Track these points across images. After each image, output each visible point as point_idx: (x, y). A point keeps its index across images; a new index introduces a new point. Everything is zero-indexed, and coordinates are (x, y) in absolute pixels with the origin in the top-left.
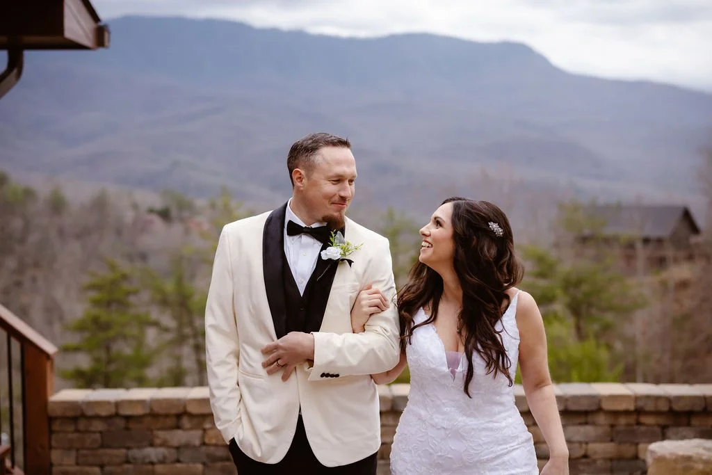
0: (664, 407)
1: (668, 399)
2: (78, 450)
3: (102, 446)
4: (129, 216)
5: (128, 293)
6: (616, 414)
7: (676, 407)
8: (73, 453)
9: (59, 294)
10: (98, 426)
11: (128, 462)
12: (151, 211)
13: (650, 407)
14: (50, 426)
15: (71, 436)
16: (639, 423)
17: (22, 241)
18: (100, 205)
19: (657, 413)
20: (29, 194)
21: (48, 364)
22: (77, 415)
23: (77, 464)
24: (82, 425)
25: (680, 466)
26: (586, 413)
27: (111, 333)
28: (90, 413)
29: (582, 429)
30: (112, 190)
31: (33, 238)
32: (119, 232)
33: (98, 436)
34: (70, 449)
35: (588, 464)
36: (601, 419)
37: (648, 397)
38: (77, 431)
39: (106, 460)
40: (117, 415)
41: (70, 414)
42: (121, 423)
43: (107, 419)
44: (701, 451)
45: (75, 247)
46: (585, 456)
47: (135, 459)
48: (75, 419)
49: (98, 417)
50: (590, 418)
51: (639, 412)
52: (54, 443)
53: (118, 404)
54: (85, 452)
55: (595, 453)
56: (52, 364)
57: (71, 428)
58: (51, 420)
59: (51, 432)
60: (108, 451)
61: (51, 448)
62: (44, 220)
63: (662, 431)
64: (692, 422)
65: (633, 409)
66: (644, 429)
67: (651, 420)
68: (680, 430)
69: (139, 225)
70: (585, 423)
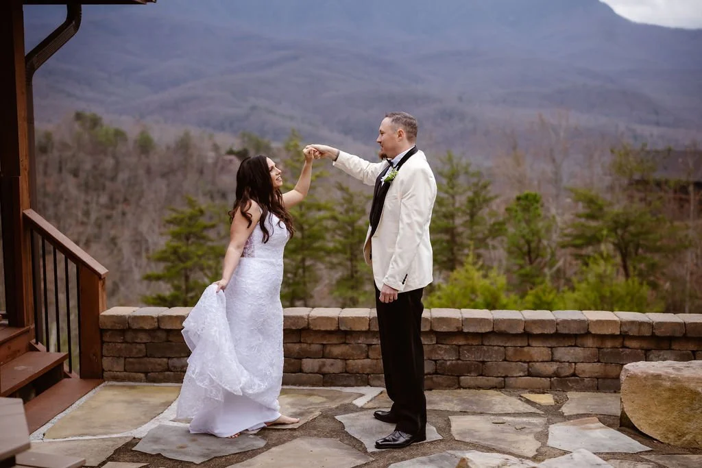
0: (646, 332)
1: (651, 325)
2: (125, 358)
3: (146, 356)
4: (211, 156)
5: (206, 228)
6: (603, 337)
7: (657, 333)
8: (122, 361)
9: (144, 227)
10: (143, 338)
11: (169, 370)
12: (231, 152)
13: (634, 331)
14: (101, 336)
15: (119, 346)
16: (624, 347)
17: (113, 179)
18: (184, 146)
19: (640, 338)
20: (120, 135)
21: (100, 283)
22: (125, 327)
23: (125, 371)
24: (129, 336)
25: (649, 383)
26: (576, 336)
27: (189, 264)
28: (135, 326)
29: (572, 350)
30: (195, 132)
31: (123, 176)
32: (201, 172)
33: (143, 346)
34: (119, 357)
35: (577, 382)
36: (590, 342)
37: (633, 323)
38: (125, 342)
39: (150, 367)
40: (159, 328)
41: (118, 327)
42: (162, 335)
43: (151, 332)
44: (670, 370)
45: (161, 184)
46: (574, 375)
47: (175, 367)
48: (123, 332)
49: (142, 330)
50: (579, 341)
51: (624, 336)
52: (105, 352)
53: (160, 319)
54: (131, 360)
55: (584, 371)
56: (104, 283)
57: (120, 339)
58: (102, 331)
59: (103, 342)
60: (152, 360)
61: (102, 356)
62: (133, 160)
63: (645, 354)
64: (673, 347)
65: (619, 333)
66: (628, 351)
67: (634, 344)
68: (662, 353)
69: (219, 165)
70: (576, 346)
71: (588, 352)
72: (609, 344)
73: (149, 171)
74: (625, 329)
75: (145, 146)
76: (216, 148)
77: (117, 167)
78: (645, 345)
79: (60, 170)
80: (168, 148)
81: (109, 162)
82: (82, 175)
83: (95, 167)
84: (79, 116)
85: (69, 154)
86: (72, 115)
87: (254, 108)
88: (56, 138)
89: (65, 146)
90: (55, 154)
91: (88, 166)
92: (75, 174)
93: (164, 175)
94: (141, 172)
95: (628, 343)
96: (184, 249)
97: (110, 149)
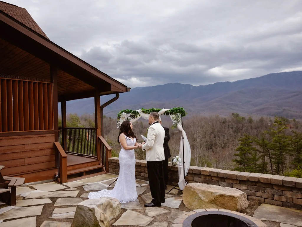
1: (217, 173)
4: (269, 123)
5: (250, 142)
7: (219, 176)
17: (242, 129)
19: (215, 177)
20: (243, 118)
23: (112, 171)
26: (198, 174)
31: (244, 129)
32: (267, 128)
33: (115, 166)
36: (202, 177)
37: (212, 172)
38: (112, 165)
45: (255, 131)
51: (211, 176)
58: (109, 162)
61: (109, 167)
62: (247, 125)
63: (218, 182)
64: (226, 181)
65: (208, 175)
66: (213, 181)
67: (214, 179)
68: (222, 182)
69: (272, 126)
70: (199, 177)
71: (202, 179)
72: (208, 178)
73: (251, 128)
74: (210, 174)
75: (250, 121)
76: (271, 121)
77: (243, 127)
78: (217, 179)
79: (228, 127)
80: (257, 121)
81: (241, 125)
82: (234, 129)
83: (237, 127)
84: (233, 114)
85: (230, 124)
86: (232, 114)
87: (284, 110)
88: (227, 120)
89: (229, 122)
90: (227, 124)
91: (235, 126)
92: (232, 128)
93: (256, 129)
94: (249, 128)
95: (212, 178)
96: (244, 148)
97: (241, 122)
